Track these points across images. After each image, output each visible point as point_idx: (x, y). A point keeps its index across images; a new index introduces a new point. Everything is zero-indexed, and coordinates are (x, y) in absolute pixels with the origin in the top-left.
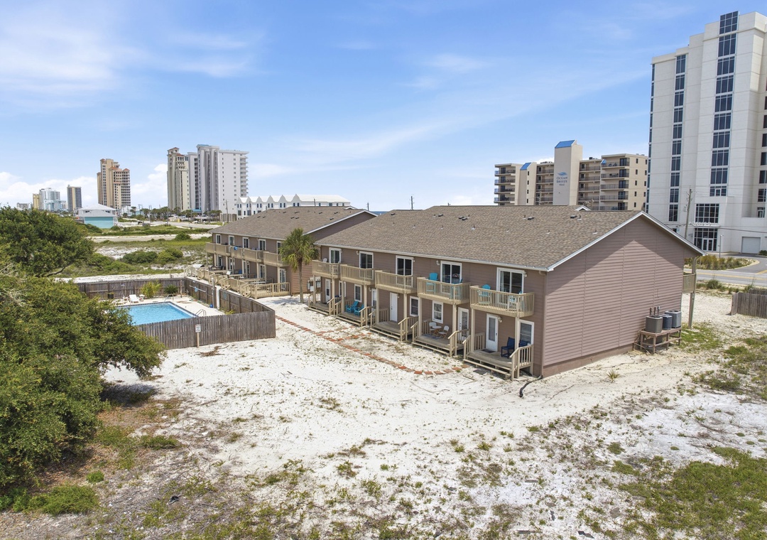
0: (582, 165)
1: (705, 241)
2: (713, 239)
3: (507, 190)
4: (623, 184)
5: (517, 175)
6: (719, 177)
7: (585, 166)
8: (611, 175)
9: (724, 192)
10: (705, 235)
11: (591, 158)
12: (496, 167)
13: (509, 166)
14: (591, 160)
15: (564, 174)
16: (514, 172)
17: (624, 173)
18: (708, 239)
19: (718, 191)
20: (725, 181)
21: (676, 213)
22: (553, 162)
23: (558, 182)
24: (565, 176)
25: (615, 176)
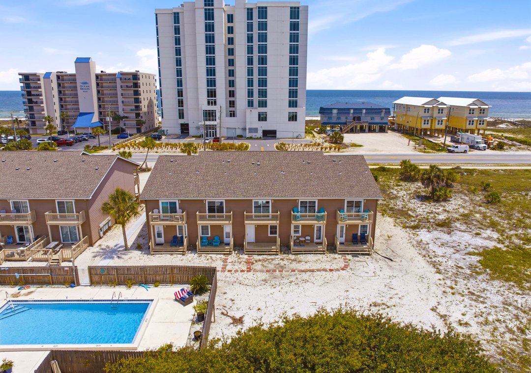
0: (97, 76)
1: (210, 132)
2: (214, 131)
3: (34, 95)
4: (137, 93)
5: (42, 82)
6: (212, 94)
7: (99, 77)
8: (127, 86)
9: (215, 103)
10: (210, 128)
11: (102, 72)
12: (20, 74)
13: (35, 75)
14: (103, 73)
15: (86, 83)
16: (39, 80)
17: (136, 85)
18: (212, 131)
19: (212, 102)
20: (215, 97)
21: (183, 113)
22: (75, 73)
23: (81, 89)
24: (87, 85)
25: (129, 87)
